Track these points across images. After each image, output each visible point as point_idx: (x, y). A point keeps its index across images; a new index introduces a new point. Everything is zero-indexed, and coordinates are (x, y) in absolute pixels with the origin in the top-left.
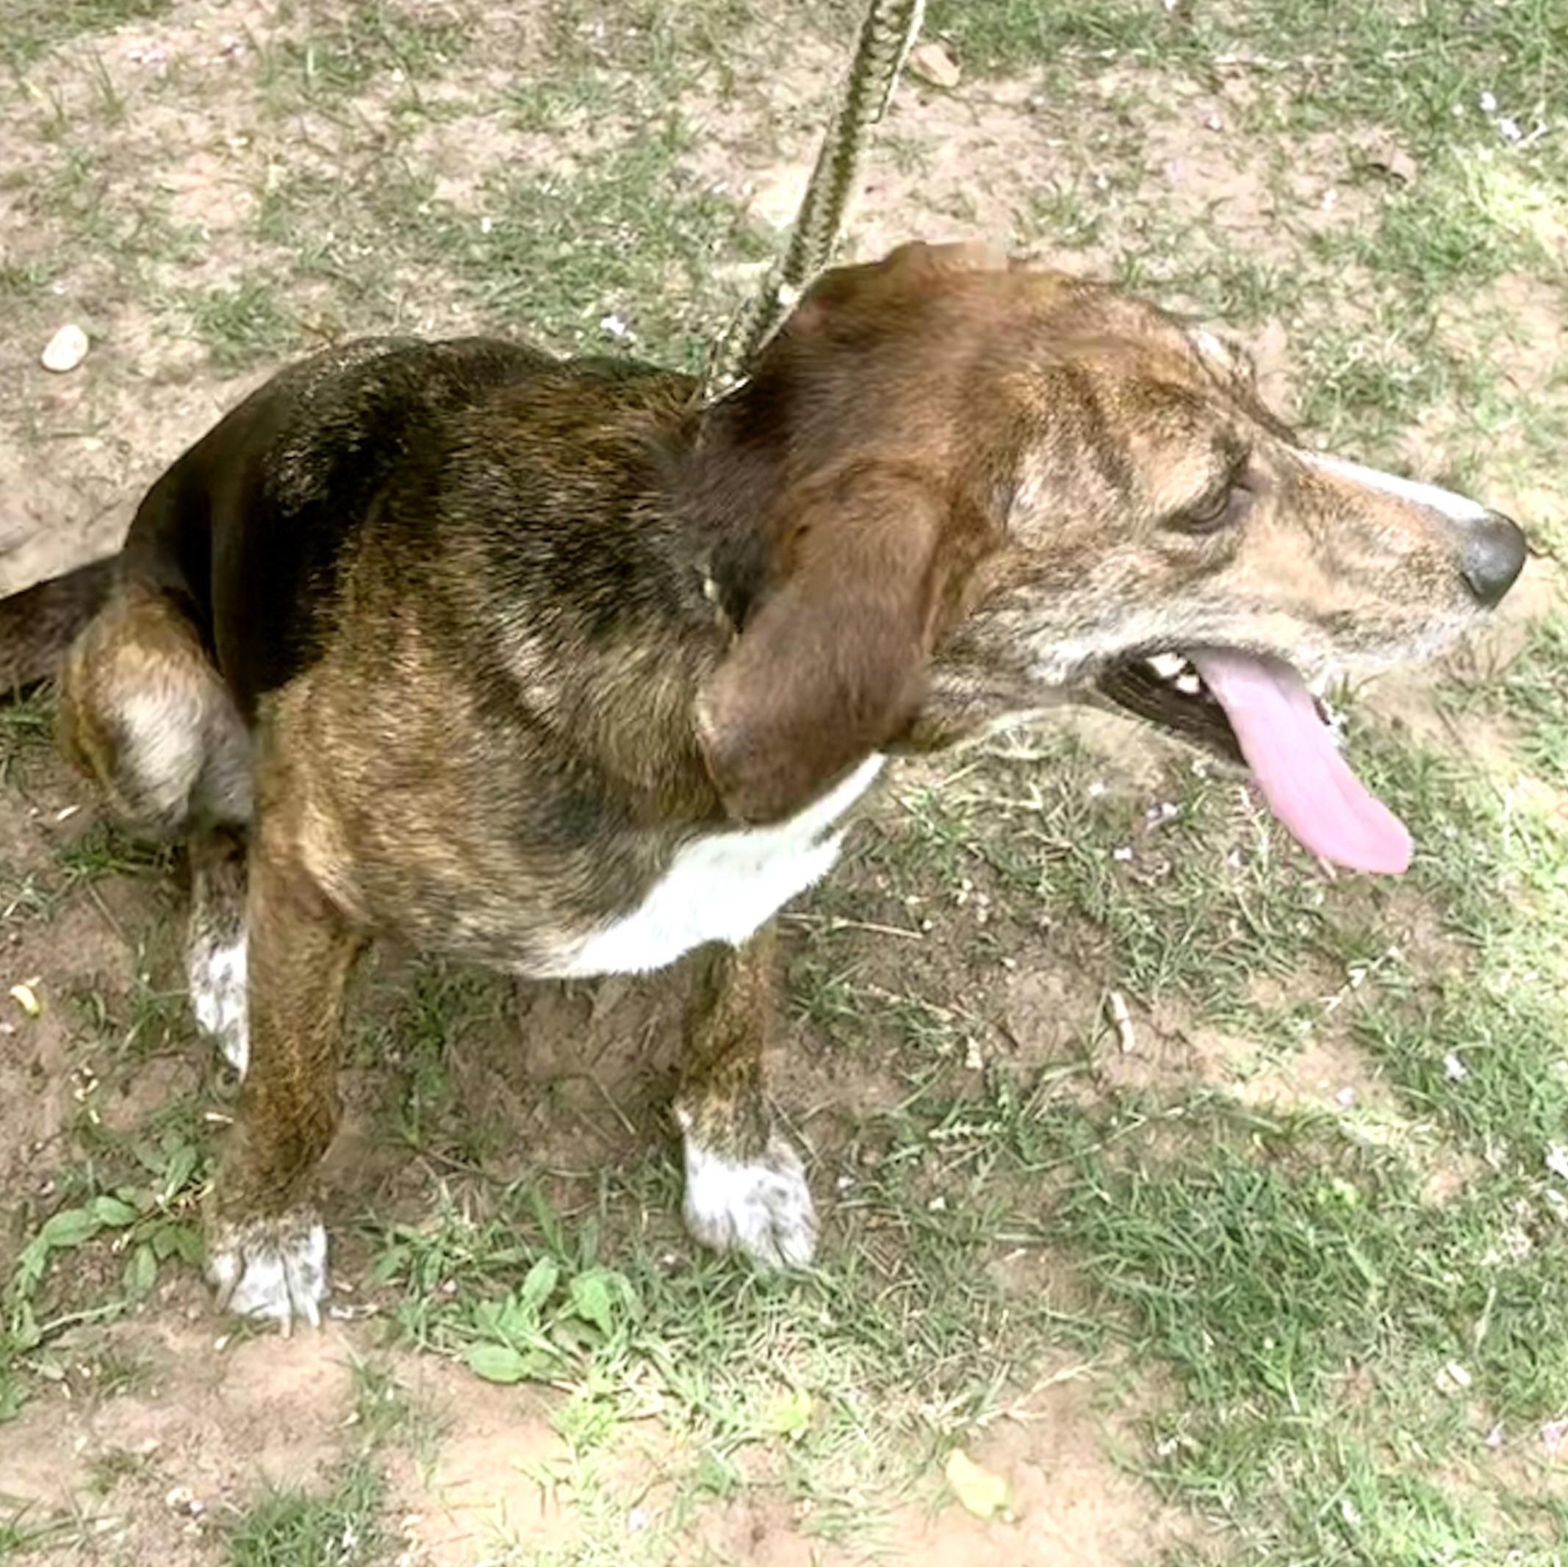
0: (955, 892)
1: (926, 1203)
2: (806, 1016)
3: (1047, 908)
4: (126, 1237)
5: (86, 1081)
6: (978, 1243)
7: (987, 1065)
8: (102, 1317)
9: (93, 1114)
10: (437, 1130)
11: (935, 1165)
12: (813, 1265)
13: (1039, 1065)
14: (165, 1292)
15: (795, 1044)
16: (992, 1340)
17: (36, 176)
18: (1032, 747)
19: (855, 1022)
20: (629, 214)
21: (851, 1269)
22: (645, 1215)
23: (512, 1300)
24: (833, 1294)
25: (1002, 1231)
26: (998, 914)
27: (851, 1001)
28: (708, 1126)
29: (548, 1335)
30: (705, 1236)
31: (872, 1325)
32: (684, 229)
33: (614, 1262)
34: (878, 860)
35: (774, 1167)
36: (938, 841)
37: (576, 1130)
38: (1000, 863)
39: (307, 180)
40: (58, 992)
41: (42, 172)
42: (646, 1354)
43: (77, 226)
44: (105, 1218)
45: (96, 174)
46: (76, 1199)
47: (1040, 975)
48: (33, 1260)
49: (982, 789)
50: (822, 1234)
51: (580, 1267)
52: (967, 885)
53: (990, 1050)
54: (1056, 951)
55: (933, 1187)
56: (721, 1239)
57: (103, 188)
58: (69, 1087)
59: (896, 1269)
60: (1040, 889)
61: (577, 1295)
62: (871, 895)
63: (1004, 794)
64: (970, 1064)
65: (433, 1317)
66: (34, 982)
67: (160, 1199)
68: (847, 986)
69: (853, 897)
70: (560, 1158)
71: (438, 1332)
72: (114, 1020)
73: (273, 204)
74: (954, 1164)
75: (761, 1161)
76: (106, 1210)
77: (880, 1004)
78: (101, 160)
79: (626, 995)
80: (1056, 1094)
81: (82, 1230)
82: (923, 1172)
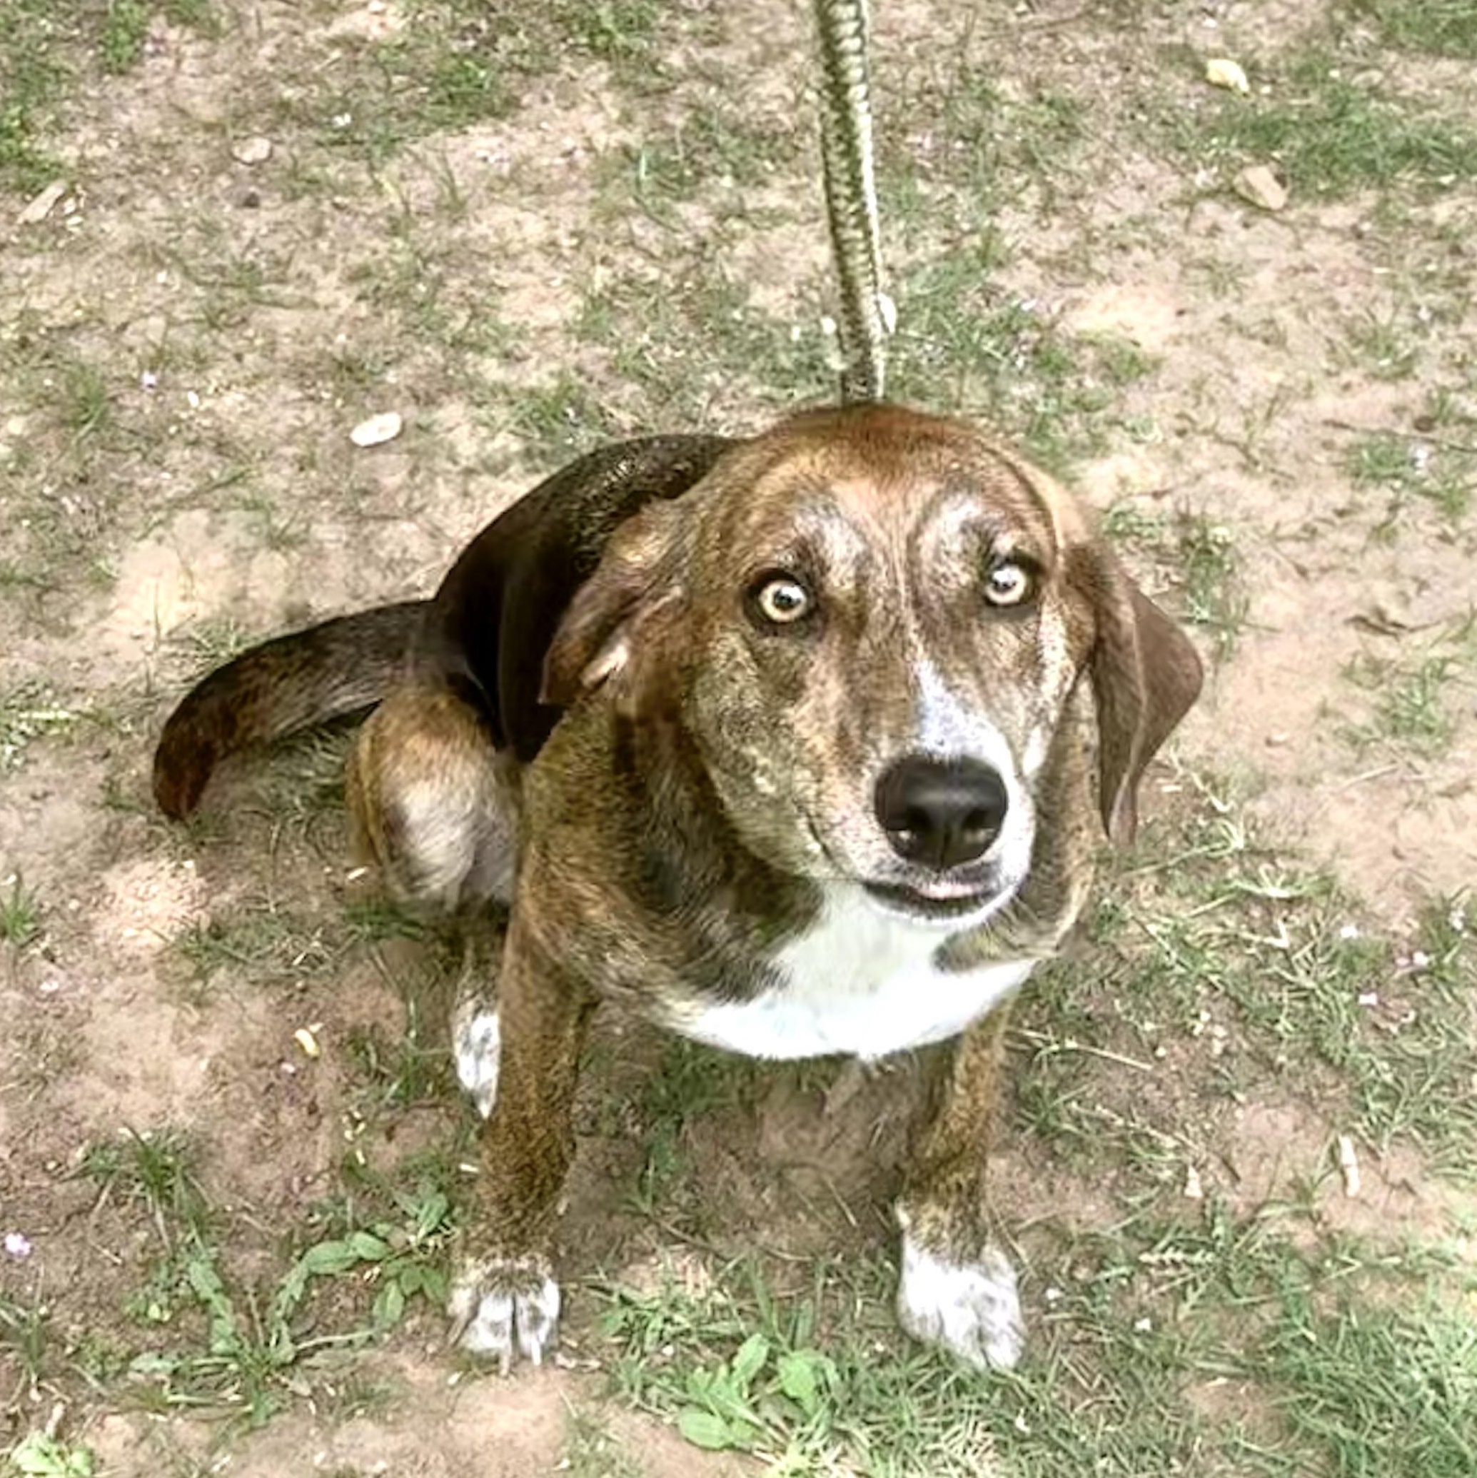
0: (1191, 1022)
1: (1133, 1324)
2: (1031, 1129)
3: (1283, 1046)
4: (376, 1270)
5: (356, 1123)
6: (1180, 1368)
7: (1206, 1195)
8: (350, 1343)
9: (359, 1155)
10: (670, 1203)
11: (1145, 1287)
12: (1016, 1371)
13: (1260, 1200)
14: (409, 1325)
15: (1018, 1155)
16: (1184, 1463)
17: (381, 269)
18: (1284, 885)
19: (1081, 1140)
20: (936, 328)
21: (1051, 1378)
22: (859, 1303)
23: (723, 1370)
24: (1032, 1400)
25: (1206, 1359)
26: (1234, 1048)
27: (1077, 1120)
28: (925, 1228)
29: (755, 1407)
30: (916, 1329)
31: (1066, 1434)
32: (989, 345)
33: (826, 1344)
34: (1117, 983)
35: (987, 1275)
36: (1179, 970)
37: (801, 1216)
38: (1242, 998)
39: (629, 282)
40: (336, 1038)
41: (387, 265)
42: (846, 1435)
43: (414, 317)
44: (362, 1252)
45: (435, 269)
46: (336, 1233)
47: (1271, 1112)
48: (293, 1283)
49: (1231, 923)
50: (1028, 1341)
51: (792, 1345)
52: (1205, 1016)
53: (1210, 1181)
54: (1289, 1088)
55: (1142, 1308)
56: (930, 1334)
57: (439, 282)
58: (339, 1127)
59: (1096, 1383)
60: (1279, 1028)
61: (783, 1374)
62: (1107, 1019)
63: (1253, 931)
64: (1188, 1192)
65: (650, 1378)
66: (315, 1028)
67: (412, 1239)
68: (1074, 1105)
69: (1088, 1018)
70: (783, 1242)
71: (653, 1393)
72: (385, 1070)
73: (596, 303)
74: (1164, 1288)
75: (976, 1267)
76: (362, 1244)
77: (1105, 1124)
78: (442, 255)
79: (859, 1093)
80: (1272, 1231)
81: (341, 1260)
82: (1132, 1293)
